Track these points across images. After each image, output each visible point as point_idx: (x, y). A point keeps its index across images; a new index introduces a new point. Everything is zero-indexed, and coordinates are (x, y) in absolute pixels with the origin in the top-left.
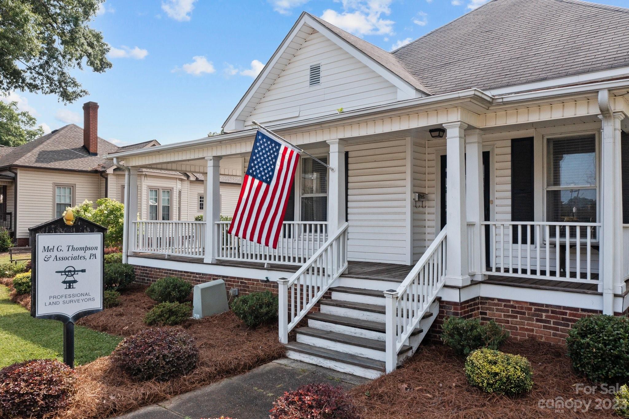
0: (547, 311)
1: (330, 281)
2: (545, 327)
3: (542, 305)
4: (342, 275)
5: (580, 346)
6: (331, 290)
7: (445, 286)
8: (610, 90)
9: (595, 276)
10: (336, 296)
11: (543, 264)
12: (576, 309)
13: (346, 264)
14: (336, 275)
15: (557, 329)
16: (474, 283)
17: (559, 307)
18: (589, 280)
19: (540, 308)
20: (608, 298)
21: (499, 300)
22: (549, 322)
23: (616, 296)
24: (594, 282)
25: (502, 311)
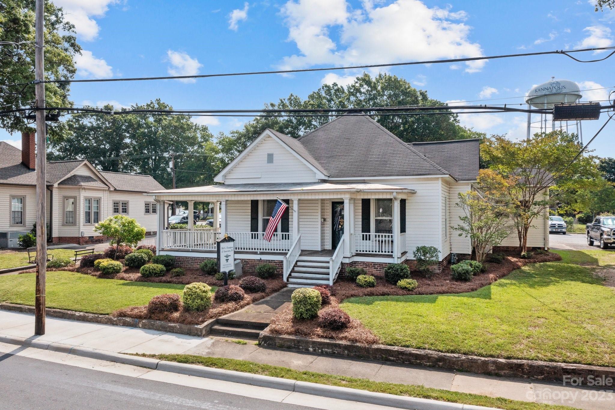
0: (377, 265)
1: (296, 258)
2: (377, 270)
3: (375, 263)
4: (300, 255)
5: (388, 273)
6: (297, 261)
7: (344, 257)
8: (396, 192)
9: (392, 252)
10: (299, 264)
11: (373, 249)
12: (386, 263)
13: (300, 251)
14: (298, 255)
15: (380, 271)
16: (353, 256)
17: (381, 263)
18: (390, 253)
19: (374, 264)
20: (396, 258)
21: (361, 262)
22: (378, 268)
23: (398, 258)
24: (392, 254)
25: (362, 266)
